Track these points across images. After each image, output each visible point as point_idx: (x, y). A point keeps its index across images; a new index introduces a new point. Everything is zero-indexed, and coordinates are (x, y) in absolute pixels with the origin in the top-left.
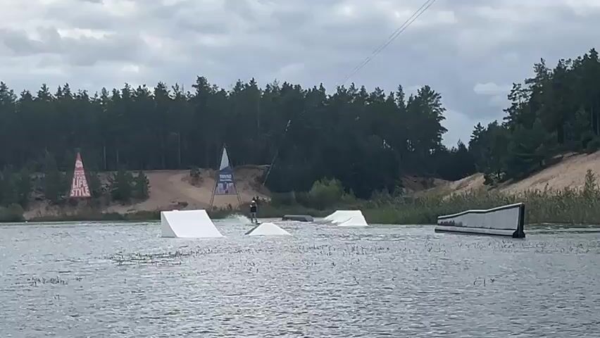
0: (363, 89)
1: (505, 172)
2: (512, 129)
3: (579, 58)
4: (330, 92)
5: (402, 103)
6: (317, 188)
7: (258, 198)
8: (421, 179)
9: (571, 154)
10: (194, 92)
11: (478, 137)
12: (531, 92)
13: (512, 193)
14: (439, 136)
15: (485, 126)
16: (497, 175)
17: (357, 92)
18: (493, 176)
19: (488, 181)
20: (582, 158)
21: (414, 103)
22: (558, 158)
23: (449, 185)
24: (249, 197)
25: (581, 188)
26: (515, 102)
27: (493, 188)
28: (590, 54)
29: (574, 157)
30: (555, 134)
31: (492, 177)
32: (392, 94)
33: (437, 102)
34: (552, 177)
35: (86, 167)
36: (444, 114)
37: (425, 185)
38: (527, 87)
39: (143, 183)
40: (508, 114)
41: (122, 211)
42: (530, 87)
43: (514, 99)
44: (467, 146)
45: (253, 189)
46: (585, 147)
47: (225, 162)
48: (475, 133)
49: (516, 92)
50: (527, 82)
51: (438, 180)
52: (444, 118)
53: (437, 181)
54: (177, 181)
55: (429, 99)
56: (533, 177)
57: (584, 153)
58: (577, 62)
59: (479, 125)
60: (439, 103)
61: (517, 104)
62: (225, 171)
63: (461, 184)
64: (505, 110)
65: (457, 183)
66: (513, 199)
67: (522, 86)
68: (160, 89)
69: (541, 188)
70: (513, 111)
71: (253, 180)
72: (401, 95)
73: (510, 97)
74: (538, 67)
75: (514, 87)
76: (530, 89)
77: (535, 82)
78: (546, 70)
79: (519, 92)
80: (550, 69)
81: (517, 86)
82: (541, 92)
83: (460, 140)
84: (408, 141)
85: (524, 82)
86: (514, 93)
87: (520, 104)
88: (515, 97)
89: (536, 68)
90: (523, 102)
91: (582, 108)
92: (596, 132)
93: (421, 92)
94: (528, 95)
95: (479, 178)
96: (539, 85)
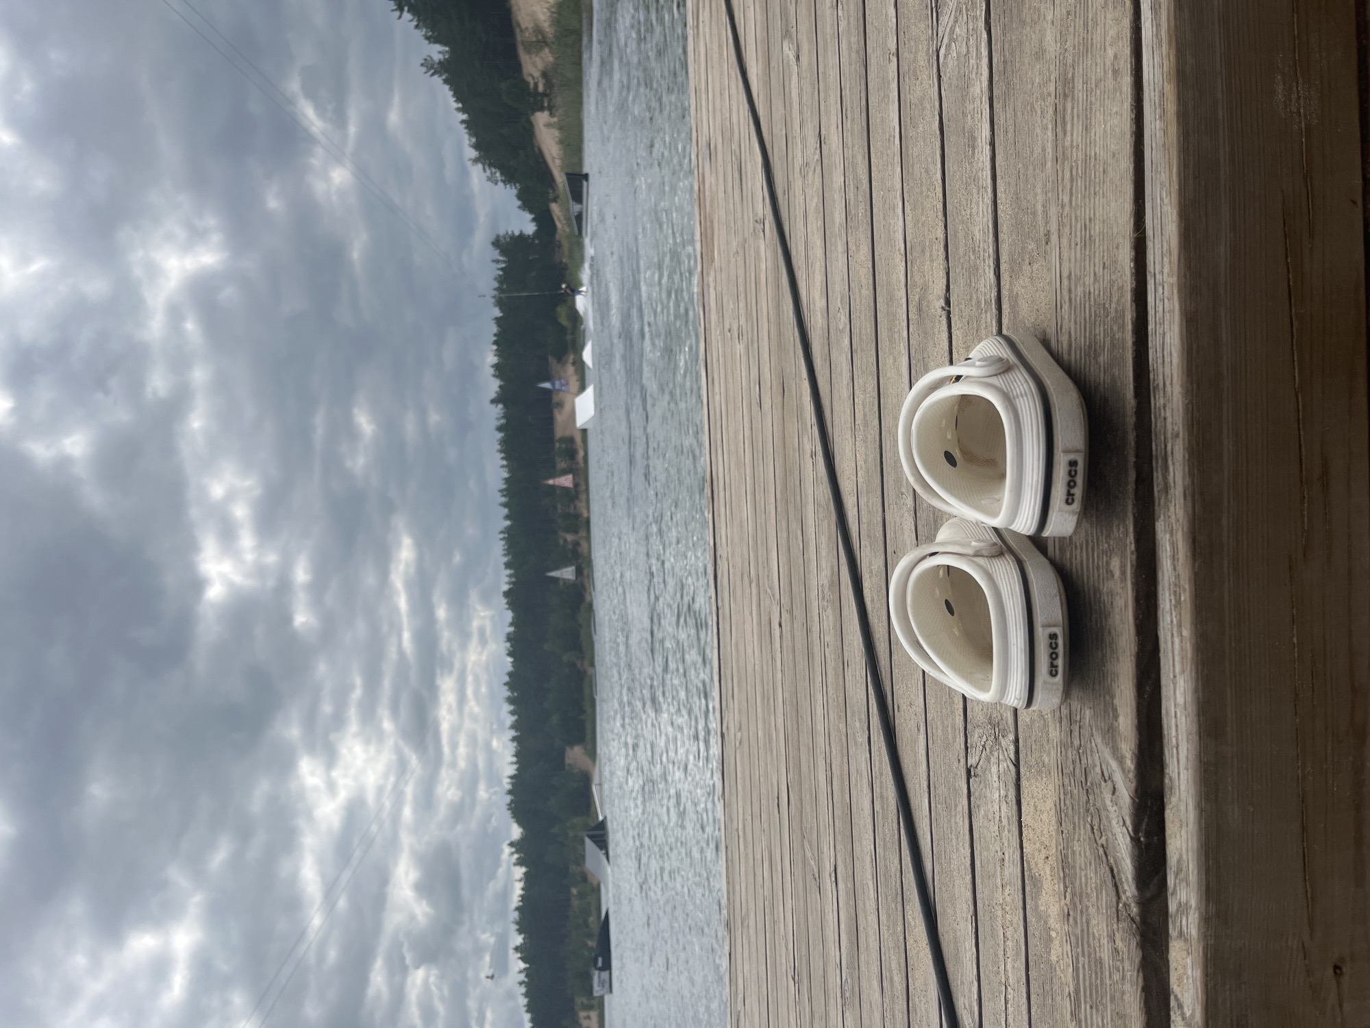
0: (494, 290)
1: (548, 187)
2: (518, 183)
3: (467, 133)
4: (497, 313)
5: (504, 262)
6: (564, 321)
8: (556, 248)
9: (534, 139)
10: (500, 406)
11: (526, 208)
14: (527, 236)
15: (518, 203)
16: (550, 193)
17: (497, 293)
18: (551, 196)
19: (555, 200)
20: (537, 131)
21: (503, 252)
22: (538, 151)
23: (559, 229)
24: (570, 370)
25: (557, 133)
26: (500, 180)
27: (558, 197)
28: (464, 124)
29: (536, 137)
30: (521, 152)
31: (553, 197)
32: (499, 269)
34: (550, 154)
35: (553, 476)
36: (510, 233)
37: (560, 246)
38: (488, 172)
39: (562, 440)
40: (509, 186)
41: (581, 453)
43: (498, 181)
44: (533, 216)
45: (565, 366)
46: (529, 130)
47: (547, 385)
48: (524, 210)
49: (492, 179)
50: (484, 170)
52: (513, 232)
53: (557, 237)
54: (560, 417)
55: (500, 242)
56: (550, 167)
57: (533, 131)
58: (470, 135)
59: (519, 207)
60: (503, 235)
62: (553, 385)
63: (558, 219)
64: (506, 188)
65: (557, 224)
67: (488, 175)
68: (500, 429)
69: (558, 162)
70: (506, 182)
71: (559, 366)
72: (497, 261)
73: (496, 184)
74: (474, 162)
75: (490, 181)
76: (490, 169)
77: (485, 165)
78: (477, 157)
79: (492, 177)
80: (475, 155)
81: (489, 179)
82: (492, 161)
83: (530, 222)
84: (531, 258)
85: (485, 173)
86: (493, 181)
87: (501, 177)
88: (496, 180)
89: (475, 164)
90: (500, 175)
91: (501, 131)
92: (518, 121)
93: (496, 248)
94: (494, 171)
95: (554, 206)
96: (487, 162)
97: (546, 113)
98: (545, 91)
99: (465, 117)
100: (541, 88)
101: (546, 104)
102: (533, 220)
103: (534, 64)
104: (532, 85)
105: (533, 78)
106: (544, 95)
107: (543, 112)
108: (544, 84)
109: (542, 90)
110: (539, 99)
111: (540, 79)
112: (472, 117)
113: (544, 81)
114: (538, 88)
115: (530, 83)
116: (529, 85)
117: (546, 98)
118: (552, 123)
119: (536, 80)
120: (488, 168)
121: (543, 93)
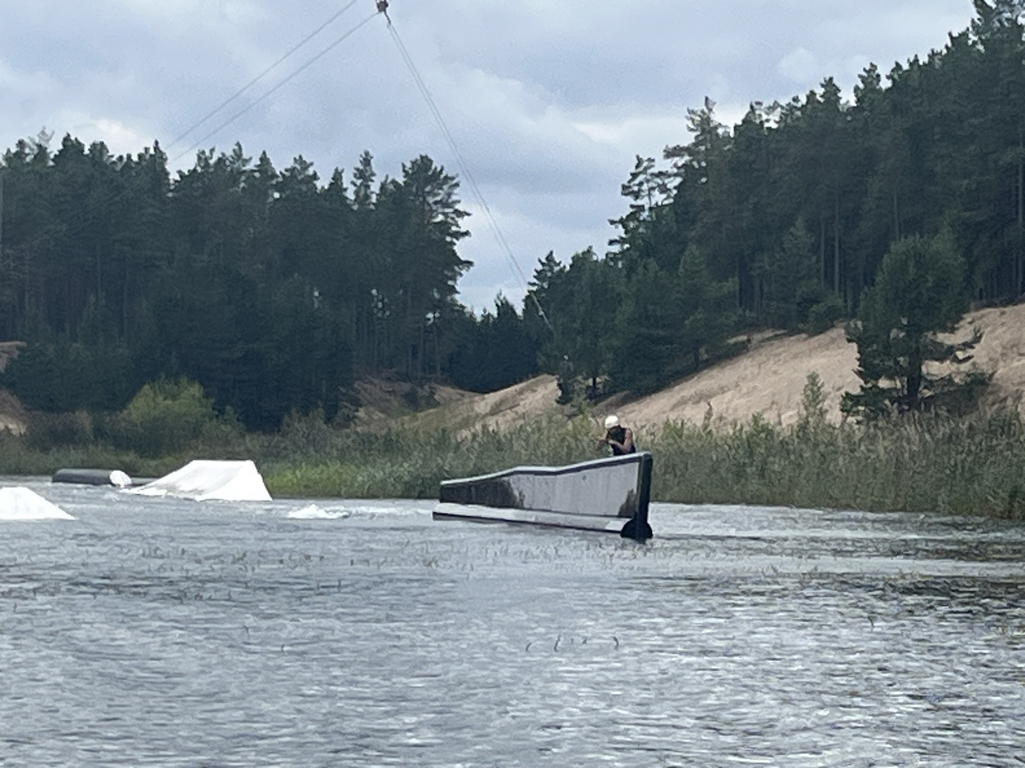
0: (264, 159)
1: (609, 376)
2: (631, 269)
3: (796, 99)
5: (362, 197)
8: (406, 387)
9: (769, 334)
11: (545, 285)
12: (678, 180)
14: (450, 283)
16: (590, 382)
17: (250, 166)
18: (584, 382)
19: (567, 396)
20: (797, 344)
21: (392, 192)
22: (736, 344)
23: (472, 402)
25: (790, 418)
26: (639, 202)
28: (822, 91)
29: (776, 342)
30: (731, 285)
31: (577, 387)
32: (338, 176)
33: (449, 195)
34: (723, 390)
36: (464, 224)
37: (413, 402)
38: (666, 165)
40: (620, 232)
42: (675, 165)
43: (637, 195)
44: (519, 309)
46: (803, 318)
48: (540, 275)
49: (641, 178)
50: (670, 153)
51: (449, 390)
52: (466, 233)
53: (445, 392)
55: (428, 189)
56: (677, 388)
57: (801, 332)
58: (791, 109)
59: (550, 258)
60: (454, 198)
61: (641, 208)
63: (502, 401)
64: (612, 222)
65: (493, 398)
67: (656, 163)
69: (694, 416)
70: (632, 225)
72: (365, 174)
73: (626, 190)
74: (698, 118)
75: (637, 167)
76: (675, 170)
77: (690, 155)
78: (716, 128)
79: (649, 177)
80: (723, 124)
81: (645, 164)
82: (704, 180)
83: (501, 294)
84: (374, 292)
85: (663, 154)
86: (637, 181)
87: (651, 209)
88: (640, 190)
89: (693, 120)
90: (657, 204)
91: (800, 222)
92: (833, 281)
93: (410, 172)
94: (669, 186)
95: (546, 388)
96: (699, 163)
97: (855, 385)
98: (930, 384)
99: (848, 98)
100: (934, 369)
101: (883, 383)
102: (505, 308)
103: (1011, 349)
104: (944, 338)
105: (968, 345)
106: (915, 379)
107: (859, 373)
108: (949, 380)
109: (928, 374)
110: (901, 359)
111: (965, 367)
112: (849, 118)
113: (957, 380)
114: (937, 360)
115: (953, 330)
116: (944, 330)
117: (903, 386)
118: (824, 400)
119: (960, 355)
120: (680, 164)
121: (921, 377)
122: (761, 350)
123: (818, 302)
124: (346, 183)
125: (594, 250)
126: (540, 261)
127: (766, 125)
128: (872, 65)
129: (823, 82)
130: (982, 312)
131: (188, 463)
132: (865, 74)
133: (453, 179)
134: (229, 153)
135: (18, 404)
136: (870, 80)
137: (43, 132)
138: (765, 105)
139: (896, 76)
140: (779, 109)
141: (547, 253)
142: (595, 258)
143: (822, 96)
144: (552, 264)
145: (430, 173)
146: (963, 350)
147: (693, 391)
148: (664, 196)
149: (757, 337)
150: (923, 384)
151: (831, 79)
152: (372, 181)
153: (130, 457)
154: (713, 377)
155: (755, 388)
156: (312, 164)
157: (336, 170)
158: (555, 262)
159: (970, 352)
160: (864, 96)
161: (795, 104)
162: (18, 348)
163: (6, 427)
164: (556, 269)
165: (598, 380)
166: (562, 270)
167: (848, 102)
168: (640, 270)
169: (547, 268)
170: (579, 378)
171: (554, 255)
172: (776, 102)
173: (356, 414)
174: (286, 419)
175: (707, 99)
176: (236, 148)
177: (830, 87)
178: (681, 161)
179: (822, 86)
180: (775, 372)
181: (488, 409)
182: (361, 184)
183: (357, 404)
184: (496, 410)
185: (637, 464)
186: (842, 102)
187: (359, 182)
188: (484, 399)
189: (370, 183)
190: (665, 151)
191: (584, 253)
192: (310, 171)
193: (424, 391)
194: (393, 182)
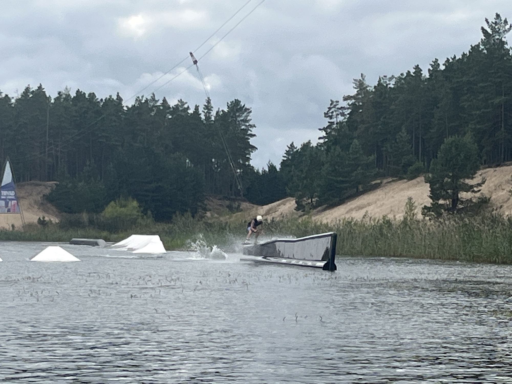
0: (164, 100)
1: (318, 198)
2: (328, 150)
3: (402, 74)
5: (208, 118)
6: (111, 210)
7: (44, 218)
8: (227, 202)
9: (391, 180)
11: (290, 157)
12: (350, 111)
13: (325, 222)
14: (247, 156)
15: (298, 146)
16: (310, 201)
17: (158, 104)
18: (306, 201)
19: (299, 207)
20: (403, 184)
22: (375, 184)
23: (257, 210)
24: (33, 217)
25: (400, 217)
26: (332, 121)
27: (304, 215)
28: (414, 70)
29: (393, 183)
30: (373, 158)
31: (304, 203)
32: (197, 108)
33: (247, 117)
34: (369, 204)
36: (253, 131)
37: (231, 210)
38: (344, 104)
40: (323, 134)
42: (349, 104)
43: (331, 117)
44: (278, 167)
45: (39, 209)
46: (405, 172)
47: (7, 177)
48: (288, 152)
49: (333, 110)
50: (346, 98)
52: (254, 135)
53: (244, 205)
55: (237, 114)
56: (349, 203)
57: (404, 179)
58: (400, 79)
59: (292, 145)
60: (249, 118)
61: (333, 123)
62: (7, 187)
63: (270, 209)
64: (320, 129)
65: (266, 207)
66: (327, 228)
67: (339, 103)
69: (358, 216)
70: (329, 130)
71: (39, 198)
72: (208, 107)
73: (326, 115)
74: (358, 83)
75: (331, 104)
76: (348, 106)
77: (355, 99)
78: (367, 87)
79: (336, 109)
80: (370, 85)
81: (335, 103)
82: (361, 111)
83: (270, 161)
84: (213, 160)
85: (342, 99)
86: (331, 111)
87: (337, 123)
88: (332, 115)
89: (356, 84)
90: (340, 121)
91: (404, 130)
92: (418, 157)
93: (230, 106)
94: (346, 113)
95: (290, 204)
96: (359, 103)
97: (428, 202)
98: (462, 202)
99: (426, 74)
100: (464, 195)
101: (441, 202)
102: (272, 167)
103: (499, 187)
104: (469, 182)
105: (479, 185)
106: (456, 200)
107: (431, 197)
108: (471, 200)
109: (461, 198)
110: (449, 191)
111: (478, 195)
112: (426, 83)
113: (474, 201)
114: (465, 191)
115: (472, 178)
116: (468, 178)
117: (450, 204)
118: (415, 209)
119: (475, 189)
120: (350, 104)
121: (458, 199)
122: (386, 187)
123: (412, 166)
124: (200, 112)
125: (311, 142)
126: (288, 146)
127: (389, 86)
128: (436, 59)
129: (415, 67)
130: (485, 170)
131: (130, 236)
132: (433, 64)
133: (249, 109)
134: (149, 98)
135: (55, 210)
136: (435, 66)
137: (66, 89)
138: (388, 77)
139: (447, 64)
140: (394, 79)
141: (291, 143)
142: (311, 145)
143: (414, 73)
144: (293, 148)
145: (239, 107)
146: (477, 187)
147: (356, 205)
148: (343, 118)
149: (385, 181)
150: (459, 202)
151: (418, 65)
152: (212, 110)
153: (105, 234)
154: (364, 199)
155: (383, 204)
156: (186, 103)
157: (196, 105)
158: (294, 147)
159: (480, 188)
160: (432, 73)
161: (402, 77)
162: (55, 184)
163: (50, 220)
164: (295, 150)
165: (313, 200)
166: (297, 151)
167: (425, 76)
168: (332, 151)
169: (291, 150)
170: (305, 199)
171: (294, 144)
172: (393, 76)
173: (205, 215)
174: (174, 216)
175: (362, 74)
176: (152, 95)
177: (418, 69)
178: (350, 102)
179: (414, 68)
180: (393, 197)
181: (264, 212)
182: (207, 112)
183: (206, 210)
184: (268, 213)
185: (330, 237)
186: (423, 75)
187: (206, 111)
188: (262, 208)
189: (211, 111)
190: (343, 97)
191: (307, 143)
192: (186, 106)
193: (235, 205)
194: (223, 111)
